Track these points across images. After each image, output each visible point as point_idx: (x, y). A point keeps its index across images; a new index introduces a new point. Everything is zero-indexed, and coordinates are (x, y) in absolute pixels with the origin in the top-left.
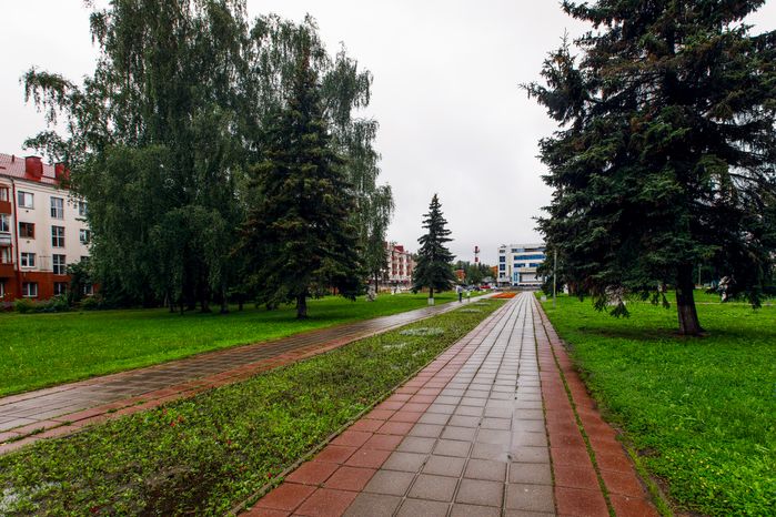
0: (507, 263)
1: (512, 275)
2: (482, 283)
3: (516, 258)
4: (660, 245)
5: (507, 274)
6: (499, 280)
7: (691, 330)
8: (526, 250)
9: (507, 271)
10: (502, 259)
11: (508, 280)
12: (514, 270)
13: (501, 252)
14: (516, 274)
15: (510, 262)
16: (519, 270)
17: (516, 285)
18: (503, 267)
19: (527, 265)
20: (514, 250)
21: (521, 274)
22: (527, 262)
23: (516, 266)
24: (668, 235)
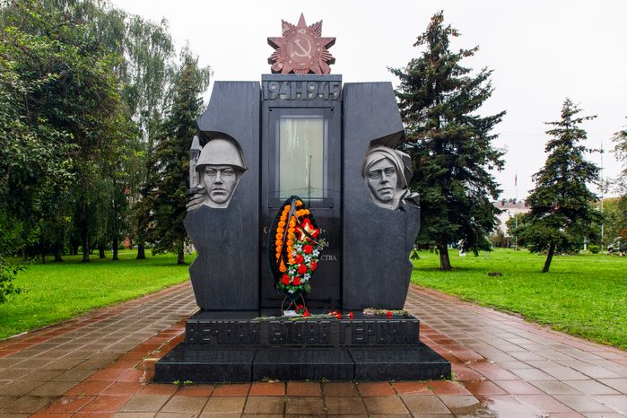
4: (434, 223)
7: (446, 267)
24: (437, 218)
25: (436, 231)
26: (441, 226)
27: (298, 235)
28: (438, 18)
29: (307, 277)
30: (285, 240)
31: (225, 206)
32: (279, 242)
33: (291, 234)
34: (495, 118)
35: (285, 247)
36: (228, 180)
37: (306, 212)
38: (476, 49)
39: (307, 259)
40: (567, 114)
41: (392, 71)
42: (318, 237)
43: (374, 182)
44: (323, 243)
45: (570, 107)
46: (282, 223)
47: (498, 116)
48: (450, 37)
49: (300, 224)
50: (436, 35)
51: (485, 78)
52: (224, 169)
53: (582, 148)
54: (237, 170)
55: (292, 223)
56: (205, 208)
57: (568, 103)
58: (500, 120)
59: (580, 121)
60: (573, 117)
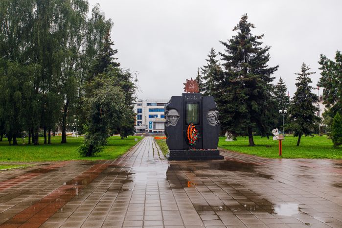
0: (143, 114)
1: (148, 124)
3: (151, 110)
5: (143, 123)
6: (137, 127)
8: (158, 104)
9: (143, 120)
10: (141, 110)
11: (144, 127)
12: (149, 120)
13: (139, 105)
14: (150, 123)
15: (146, 113)
16: (153, 120)
17: (151, 131)
18: (140, 117)
19: (159, 116)
20: (149, 104)
21: (155, 123)
22: (159, 114)
23: (151, 116)
24: (245, 120)
25: (244, 126)
26: (247, 124)
27: (193, 132)
28: (245, 17)
29: (195, 142)
30: (190, 133)
31: (175, 125)
32: (188, 134)
33: (191, 132)
34: (274, 68)
35: (190, 135)
36: (176, 119)
37: (194, 126)
38: (263, 36)
39: (195, 137)
40: (304, 71)
41: (222, 43)
42: (197, 132)
43: (210, 119)
44: (198, 134)
45: (305, 67)
46: (189, 129)
47: (275, 68)
48: (250, 28)
49: (193, 130)
50: (244, 26)
51: (267, 50)
52: (175, 116)
53: (310, 87)
54: (177, 117)
55: (191, 129)
56: (170, 126)
57: (304, 65)
58: (277, 70)
59: (309, 74)
60: (306, 72)
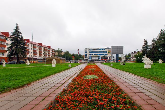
0: (87, 54)
1: (89, 57)
2: (80, 60)
3: (90, 52)
5: (87, 57)
6: (85, 59)
9: (87, 56)
10: (86, 52)
11: (88, 59)
13: (86, 50)
14: (90, 57)
15: (88, 53)
16: (91, 56)
17: (90, 60)
18: (86, 55)
19: (93, 54)
20: (89, 50)
21: (91, 57)
22: (93, 53)
23: (90, 54)
